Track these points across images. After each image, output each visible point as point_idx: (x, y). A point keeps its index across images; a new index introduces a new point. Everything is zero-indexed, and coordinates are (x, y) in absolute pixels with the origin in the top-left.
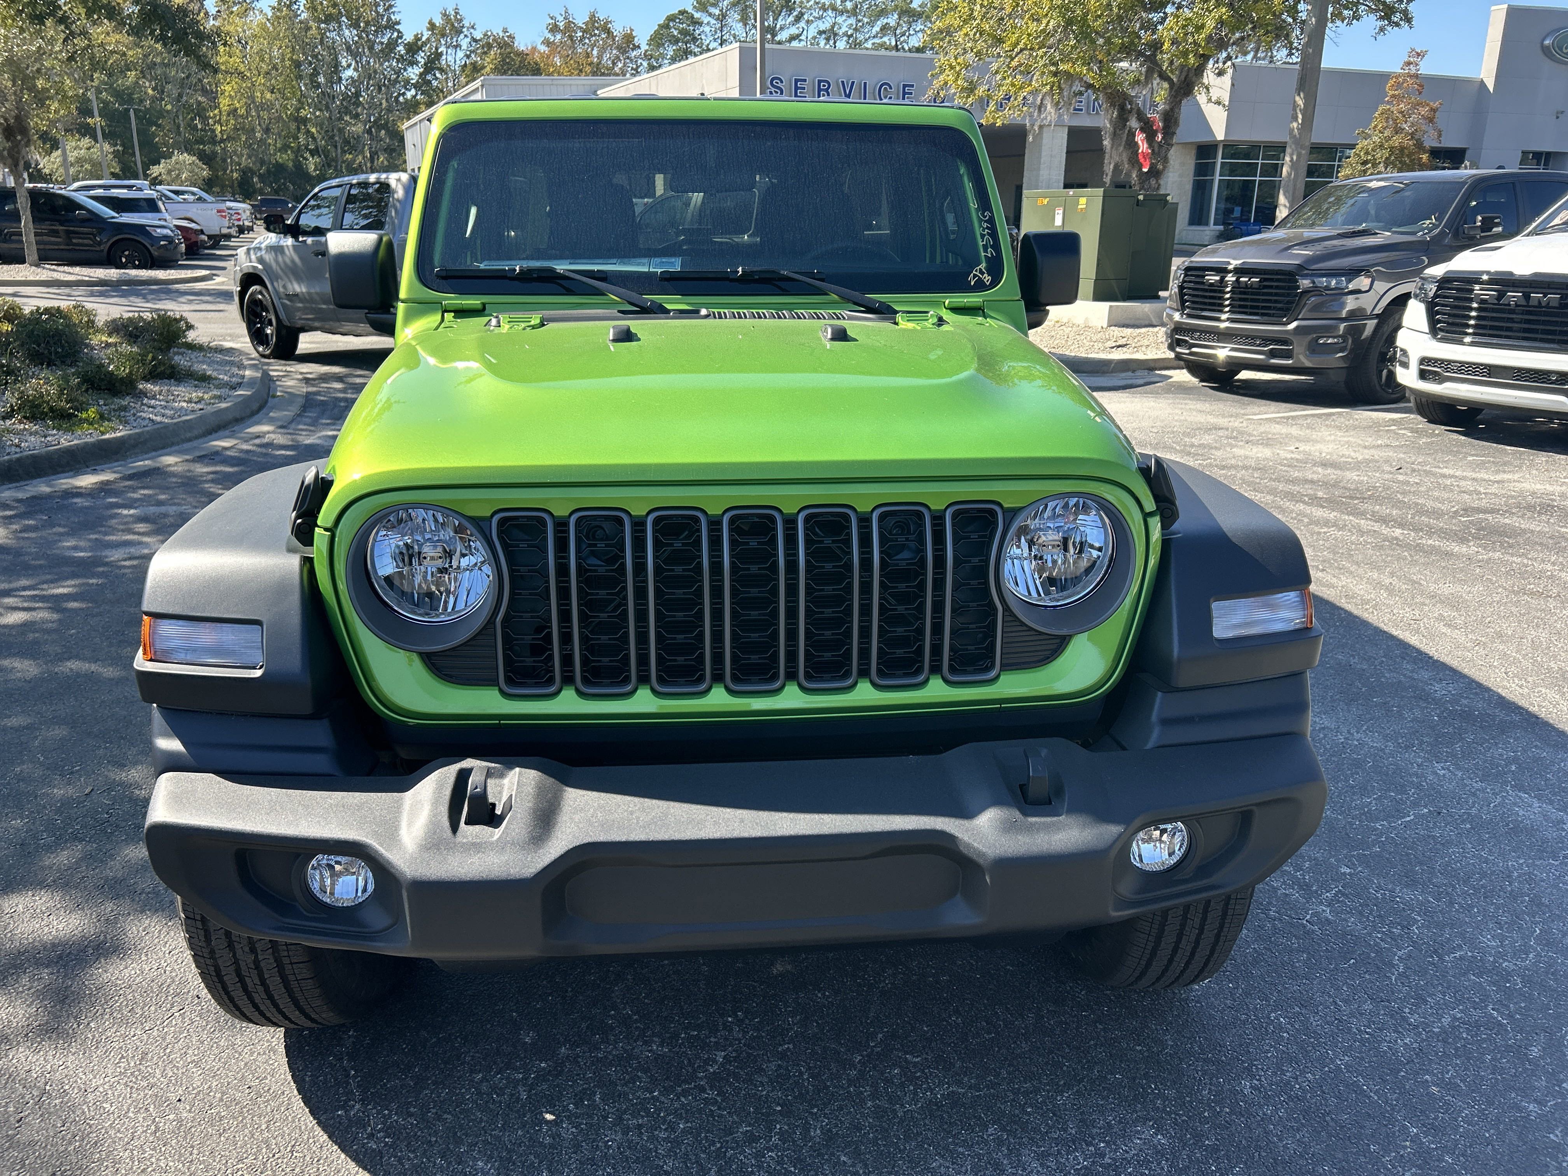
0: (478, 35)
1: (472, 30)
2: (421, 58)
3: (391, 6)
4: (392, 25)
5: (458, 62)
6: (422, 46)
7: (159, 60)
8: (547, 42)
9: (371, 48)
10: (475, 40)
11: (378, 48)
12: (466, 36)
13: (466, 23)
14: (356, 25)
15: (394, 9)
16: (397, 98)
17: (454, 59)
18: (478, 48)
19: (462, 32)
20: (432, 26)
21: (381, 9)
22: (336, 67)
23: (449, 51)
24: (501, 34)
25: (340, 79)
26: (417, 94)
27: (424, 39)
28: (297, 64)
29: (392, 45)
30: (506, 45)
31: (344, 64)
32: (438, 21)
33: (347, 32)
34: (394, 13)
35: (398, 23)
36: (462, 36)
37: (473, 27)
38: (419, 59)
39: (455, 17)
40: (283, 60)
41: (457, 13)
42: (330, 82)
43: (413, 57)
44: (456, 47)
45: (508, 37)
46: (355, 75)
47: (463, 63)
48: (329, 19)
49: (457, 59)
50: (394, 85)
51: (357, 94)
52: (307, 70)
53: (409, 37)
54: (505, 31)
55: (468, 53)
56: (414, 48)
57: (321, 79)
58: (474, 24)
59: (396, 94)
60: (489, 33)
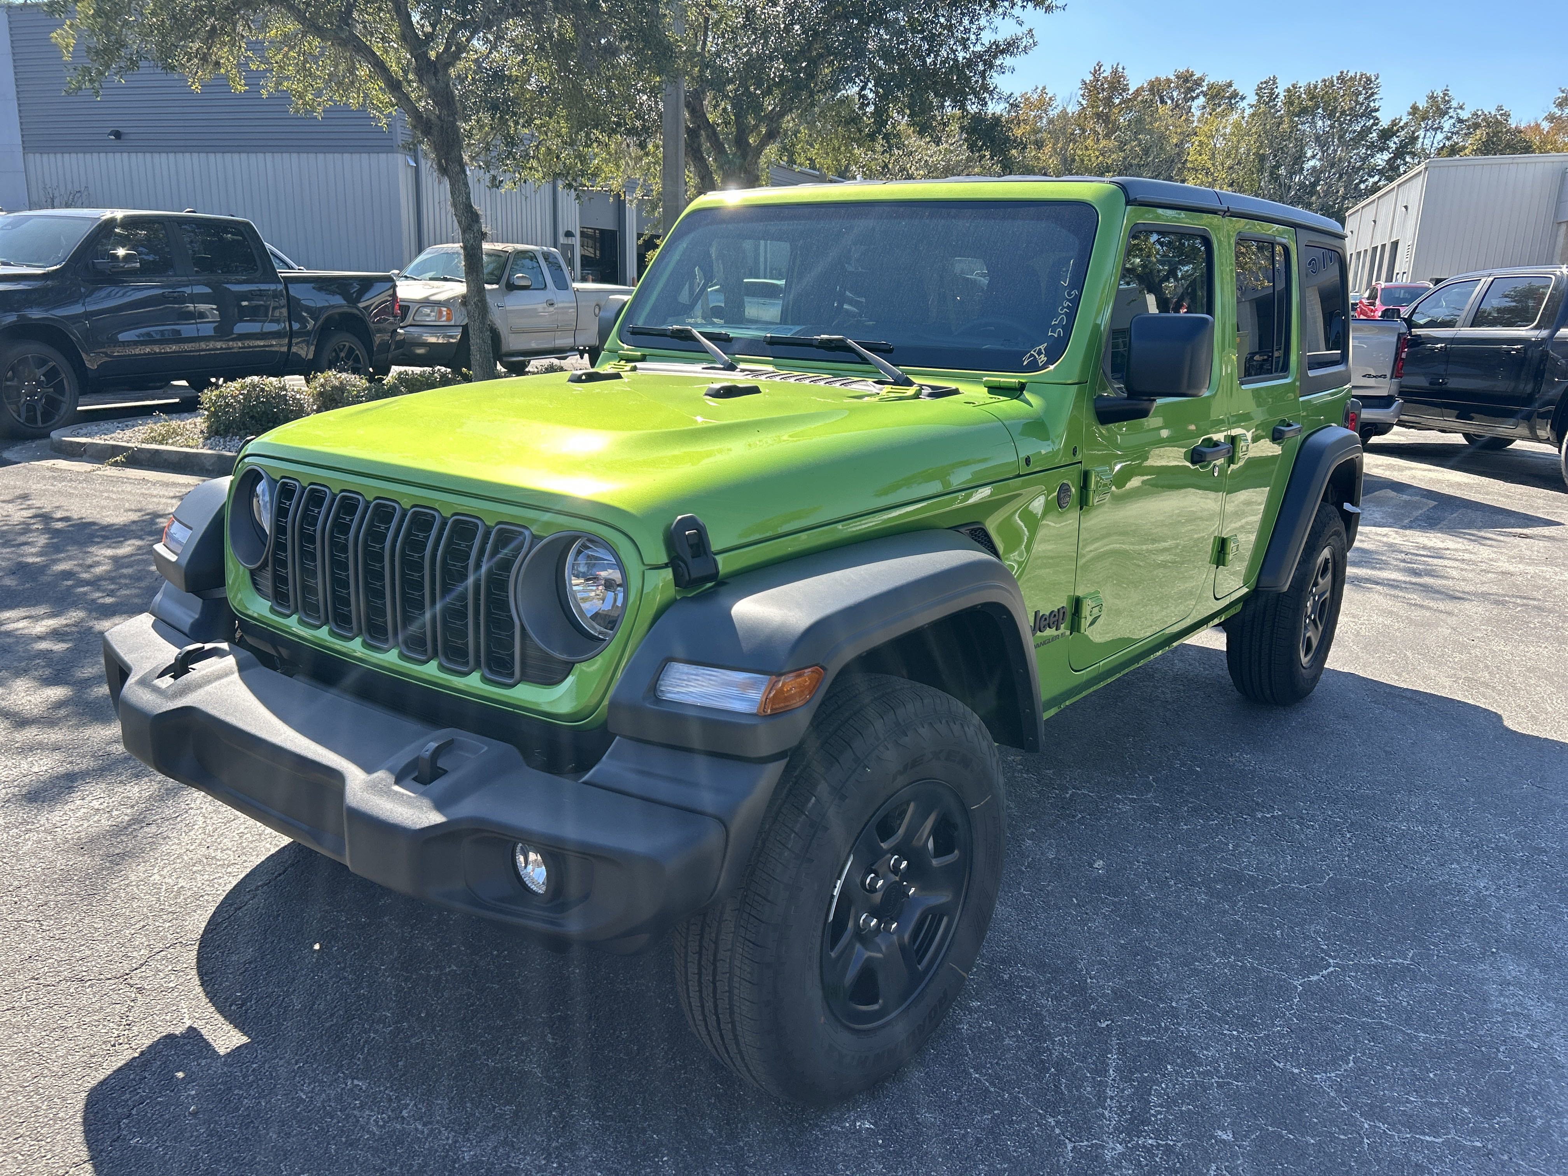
0: (1465, 115)
1: (1459, 111)
2: (1393, 144)
3: (1373, 94)
4: (1369, 113)
5: (1435, 144)
6: (1398, 131)
7: (1135, 162)
8: (1551, 118)
9: (1341, 137)
10: (1460, 121)
11: (1348, 136)
12: (1451, 117)
13: (1454, 104)
14: (1331, 116)
15: (1376, 96)
16: (1357, 185)
17: (1429, 141)
18: (1462, 129)
19: (1446, 113)
20: (1415, 109)
21: (1361, 99)
22: (1299, 158)
23: (1428, 134)
24: (1493, 113)
25: (1302, 169)
26: (1380, 180)
27: (1401, 124)
28: (1262, 158)
29: (1367, 131)
30: (1498, 122)
31: (1309, 154)
32: (1422, 104)
33: (1320, 123)
34: (1374, 100)
35: (1377, 110)
36: (1447, 117)
37: (1461, 108)
38: (1392, 145)
39: (1443, 98)
40: (1248, 155)
41: (1445, 95)
42: (1291, 174)
43: (1385, 143)
44: (1436, 129)
45: (1501, 115)
46: (1318, 164)
47: (1442, 145)
48: (1304, 111)
49: (1435, 142)
50: (1357, 173)
51: (1314, 185)
52: (1271, 162)
53: (1385, 123)
54: (1500, 108)
55: (1449, 134)
56: (1387, 134)
57: (1282, 171)
58: (1464, 104)
59: (1357, 181)
60: (1480, 113)
